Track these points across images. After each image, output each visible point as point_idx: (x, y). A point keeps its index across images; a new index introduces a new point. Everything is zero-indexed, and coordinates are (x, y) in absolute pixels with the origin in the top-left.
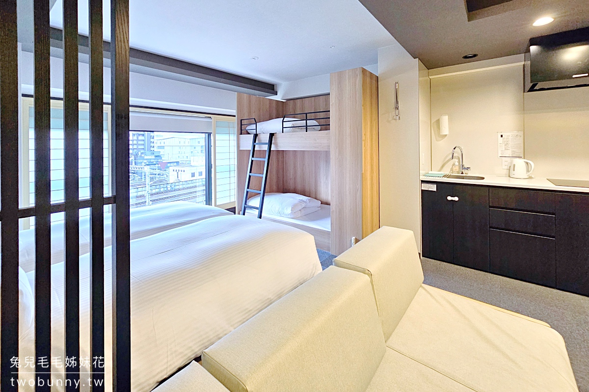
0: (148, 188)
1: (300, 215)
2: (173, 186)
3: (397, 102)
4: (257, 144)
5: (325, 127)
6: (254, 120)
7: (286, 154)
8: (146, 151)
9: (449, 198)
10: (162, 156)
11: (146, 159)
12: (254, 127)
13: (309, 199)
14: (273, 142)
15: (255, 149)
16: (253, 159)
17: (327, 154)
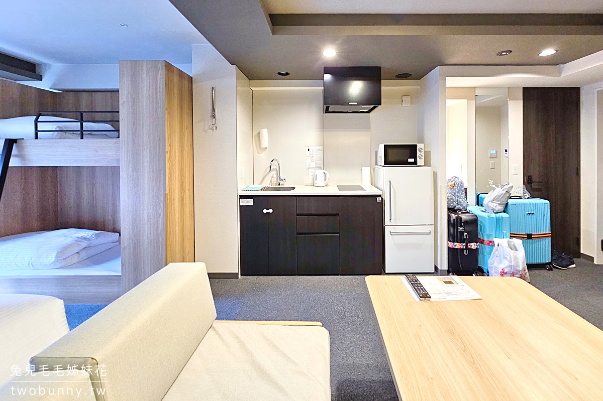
1: (76, 261)
3: (214, 110)
5: (113, 133)
7: (60, 172)
9: (265, 211)
13: (96, 234)
14: (13, 152)
17: (116, 170)
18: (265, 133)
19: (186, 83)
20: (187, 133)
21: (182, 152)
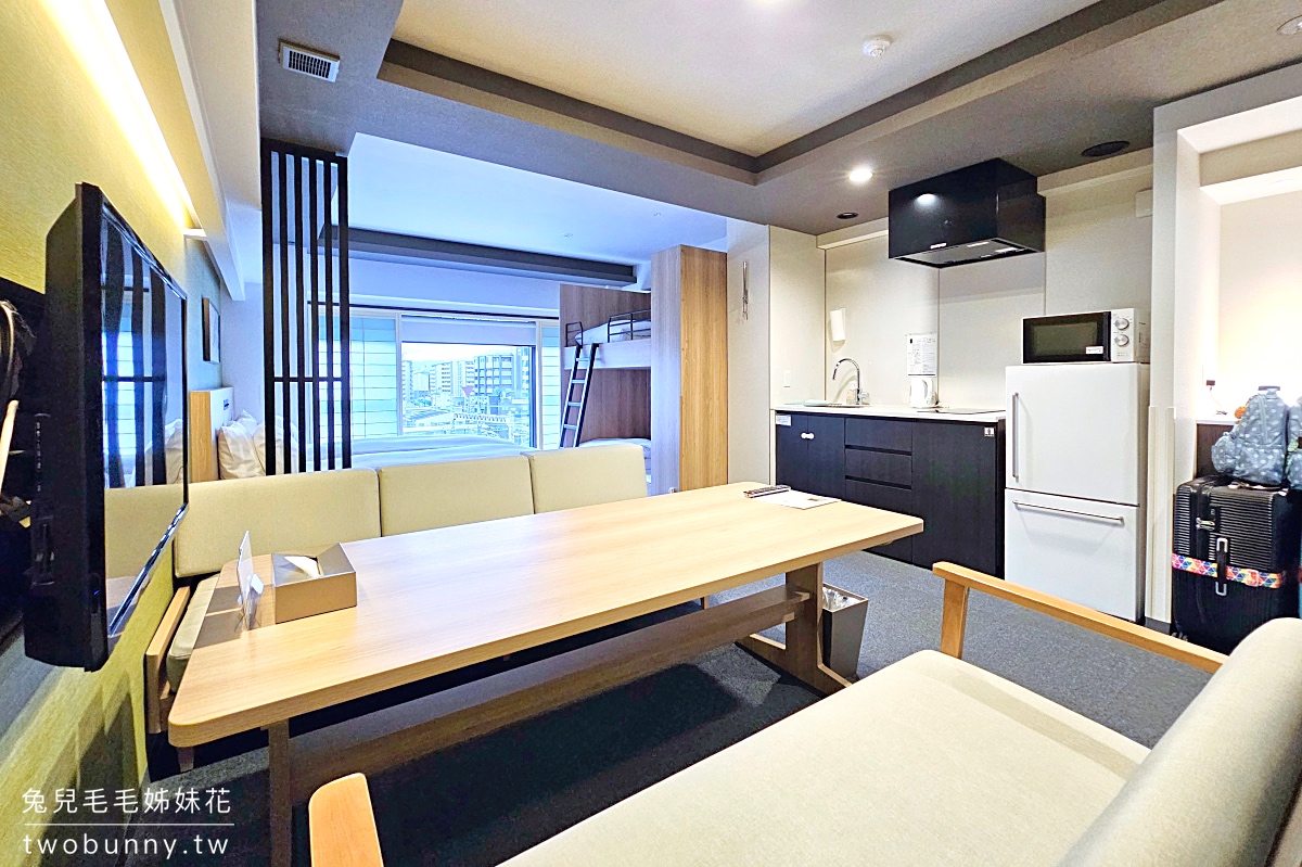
3: (746, 292)
4: (580, 360)
6: (581, 326)
9: (804, 436)
14: (596, 356)
16: (573, 381)
18: (836, 316)
19: (716, 264)
20: (716, 326)
21: (707, 350)
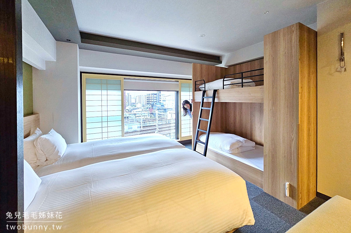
0: (157, 122)
1: (237, 152)
2: (169, 122)
4: (205, 98)
5: (259, 82)
6: (203, 81)
7: (228, 105)
8: (157, 103)
10: (164, 105)
11: (157, 107)
12: (203, 86)
13: (245, 140)
14: (216, 96)
15: (204, 101)
16: (202, 108)
17: (261, 105)
19: (312, 37)
20: (313, 76)
21: (309, 93)
